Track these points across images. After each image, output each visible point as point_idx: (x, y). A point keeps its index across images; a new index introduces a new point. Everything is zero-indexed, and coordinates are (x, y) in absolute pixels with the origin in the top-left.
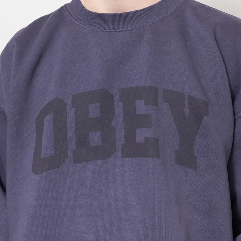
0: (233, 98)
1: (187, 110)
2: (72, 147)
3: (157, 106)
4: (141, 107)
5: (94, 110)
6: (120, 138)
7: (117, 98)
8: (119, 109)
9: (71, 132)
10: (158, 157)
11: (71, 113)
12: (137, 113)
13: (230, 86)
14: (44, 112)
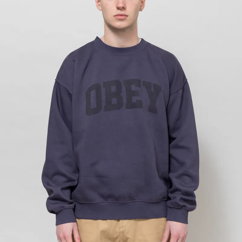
0: (170, 86)
1: (153, 90)
2: (104, 104)
3: (141, 87)
4: (134, 88)
5: (113, 89)
6: (125, 101)
7: (122, 84)
8: (124, 89)
9: (103, 98)
10: (142, 108)
11: (103, 90)
12: (132, 90)
13: (169, 82)
14: (90, 89)
